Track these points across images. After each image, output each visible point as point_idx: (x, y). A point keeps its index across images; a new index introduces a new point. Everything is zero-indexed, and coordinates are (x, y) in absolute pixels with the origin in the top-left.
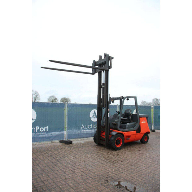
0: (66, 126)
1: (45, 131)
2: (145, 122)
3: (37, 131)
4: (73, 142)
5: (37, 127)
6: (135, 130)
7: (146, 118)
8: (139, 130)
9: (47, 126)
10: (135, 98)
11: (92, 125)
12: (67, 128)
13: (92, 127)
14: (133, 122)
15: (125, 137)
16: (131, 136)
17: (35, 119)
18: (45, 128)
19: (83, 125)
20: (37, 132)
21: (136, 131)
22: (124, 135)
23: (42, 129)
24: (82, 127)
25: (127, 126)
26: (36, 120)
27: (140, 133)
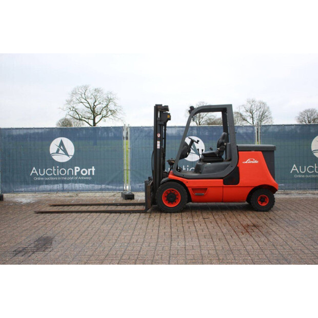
0: (129, 169)
1: (89, 174)
2: (256, 162)
3: (76, 174)
5: (76, 168)
6: (220, 178)
7: (261, 152)
9: (93, 167)
15: (190, 190)
16: (208, 188)
17: (73, 154)
18: (89, 170)
20: (76, 176)
23: (84, 172)
26: (73, 156)
27: (236, 186)
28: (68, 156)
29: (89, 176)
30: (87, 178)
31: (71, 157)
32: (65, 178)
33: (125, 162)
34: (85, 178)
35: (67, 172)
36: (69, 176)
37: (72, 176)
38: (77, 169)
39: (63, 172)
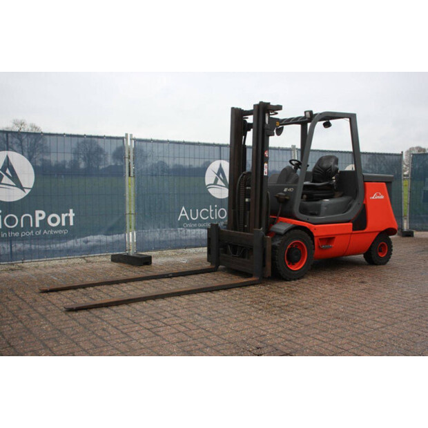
0: (133, 212)
1: (64, 224)
2: (382, 197)
3: (37, 225)
4: (154, 261)
5: (37, 212)
6: (348, 222)
7: (384, 183)
8: (360, 222)
9: (71, 211)
10: (352, 118)
11: (213, 208)
12: (133, 217)
13: (213, 216)
14: (341, 196)
15: (316, 239)
16: (337, 238)
17: (31, 187)
18: (64, 216)
19: (183, 208)
20: (38, 229)
21: (351, 224)
22: (315, 234)
23: (54, 220)
24: (181, 215)
25: (324, 209)
26: (32, 189)
27: (365, 231)
28: (22, 188)
29: (63, 228)
30: (60, 232)
31: (28, 191)
32: (17, 234)
33: (127, 199)
34: (56, 232)
35: (19, 221)
36: (23, 229)
37: (30, 229)
38: (40, 215)
39: (11, 221)
